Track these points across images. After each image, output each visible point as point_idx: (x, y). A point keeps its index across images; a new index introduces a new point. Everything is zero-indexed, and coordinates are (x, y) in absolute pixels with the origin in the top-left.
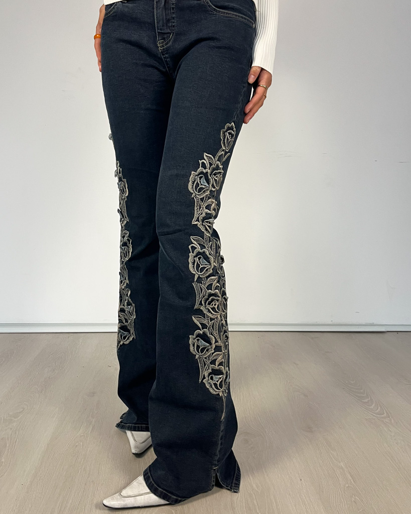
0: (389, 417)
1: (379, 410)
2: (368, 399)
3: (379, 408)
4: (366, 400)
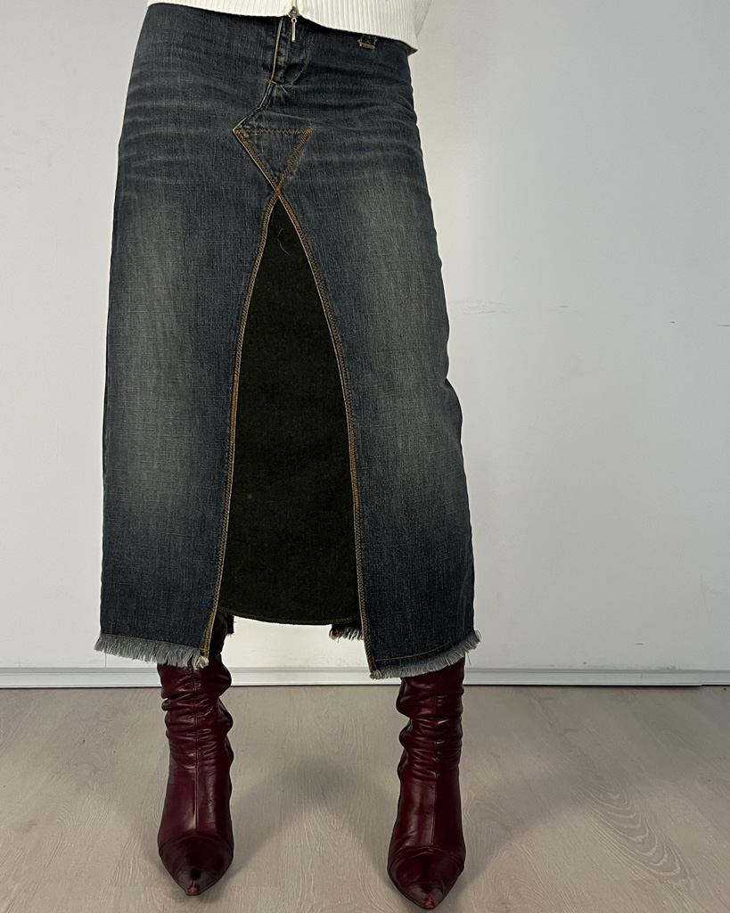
0: (686, 877)
1: (665, 860)
4: (639, 838)
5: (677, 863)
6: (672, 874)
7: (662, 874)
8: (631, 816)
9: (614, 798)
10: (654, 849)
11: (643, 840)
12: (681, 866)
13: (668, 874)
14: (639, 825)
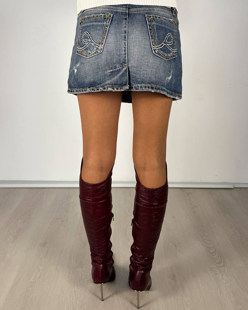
0: (224, 267)
1: (219, 260)
2: (213, 250)
3: (219, 257)
4: (212, 251)
5: (222, 261)
6: (221, 265)
7: (218, 265)
8: (211, 242)
9: (206, 234)
10: (216, 255)
11: (214, 251)
12: (224, 262)
13: (220, 265)
14: (213, 246)
